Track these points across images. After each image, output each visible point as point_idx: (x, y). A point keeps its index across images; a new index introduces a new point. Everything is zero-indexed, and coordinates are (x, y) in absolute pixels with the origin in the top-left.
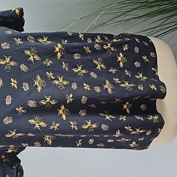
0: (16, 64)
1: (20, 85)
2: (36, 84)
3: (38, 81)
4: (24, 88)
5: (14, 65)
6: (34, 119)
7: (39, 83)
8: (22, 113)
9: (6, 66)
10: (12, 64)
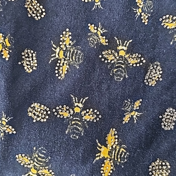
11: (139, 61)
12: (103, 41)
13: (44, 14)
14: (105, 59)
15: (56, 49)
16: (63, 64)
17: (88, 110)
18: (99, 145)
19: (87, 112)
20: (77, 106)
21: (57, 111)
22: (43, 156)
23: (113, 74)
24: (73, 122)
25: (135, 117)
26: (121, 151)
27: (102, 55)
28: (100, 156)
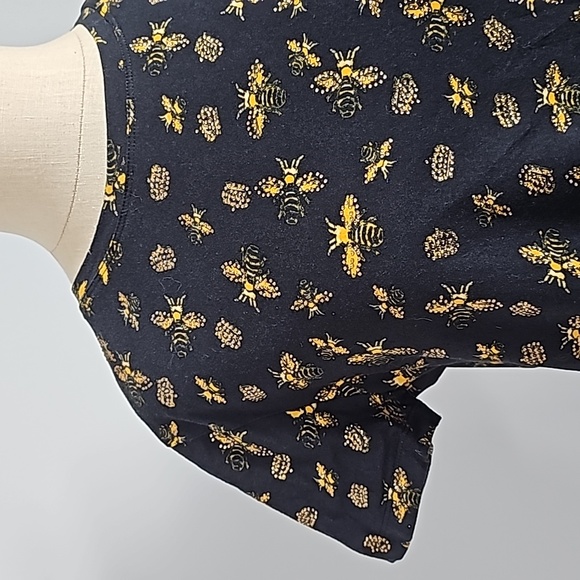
0: (469, 19)
1: (484, 102)
2: (546, 102)
3: (554, 89)
4: (500, 117)
5: (461, 22)
6: (541, 247)
7: (556, 95)
8: (493, 218)
9: (431, 26)
10: (455, 19)
11: (376, 77)
12: (314, 61)
13: (221, 49)
14: (322, 88)
15: (243, 95)
16: (257, 115)
17: (305, 176)
18: (331, 225)
19: (305, 180)
20: (289, 173)
21: (260, 188)
22: (255, 258)
23: (338, 109)
24: (286, 200)
25: (383, 169)
26: (368, 229)
27: (315, 84)
28: (335, 242)
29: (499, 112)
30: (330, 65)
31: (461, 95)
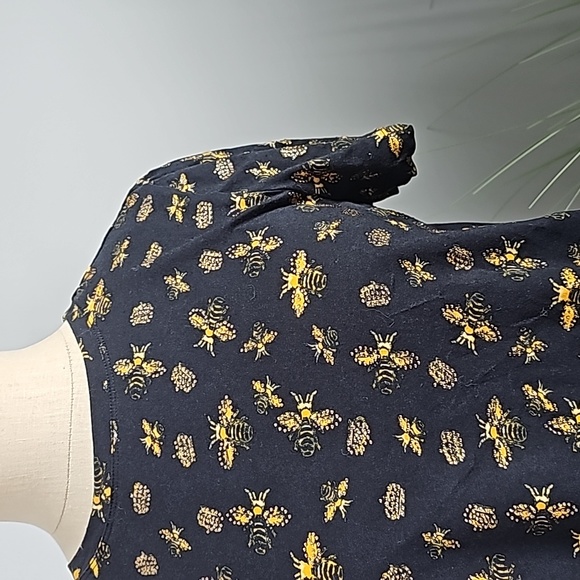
0: (415, 361)
1: (431, 440)
2: (488, 436)
3: (496, 423)
4: (447, 455)
5: (408, 366)
6: (488, 574)
7: (498, 429)
8: (443, 550)
9: (381, 371)
10: (402, 364)
11: (332, 419)
12: (277, 402)
13: (195, 381)
14: (284, 427)
15: (215, 427)
16: (227, 447)
17: (271, 509)
18: (296, 560)
19: (272, 513)
20: (257, 505)
21: (231, 515)
23: (299, 448)
24: (255, 530)
25: (342, 508)
26: (329, 566)
27: (278, 422)
28: (300, 576)
29: (445, 450)
30: (291, 407)
31: (409, 435)
